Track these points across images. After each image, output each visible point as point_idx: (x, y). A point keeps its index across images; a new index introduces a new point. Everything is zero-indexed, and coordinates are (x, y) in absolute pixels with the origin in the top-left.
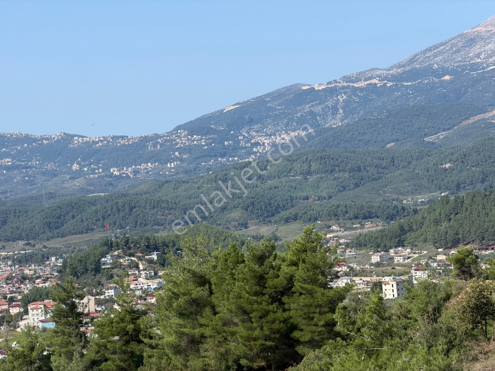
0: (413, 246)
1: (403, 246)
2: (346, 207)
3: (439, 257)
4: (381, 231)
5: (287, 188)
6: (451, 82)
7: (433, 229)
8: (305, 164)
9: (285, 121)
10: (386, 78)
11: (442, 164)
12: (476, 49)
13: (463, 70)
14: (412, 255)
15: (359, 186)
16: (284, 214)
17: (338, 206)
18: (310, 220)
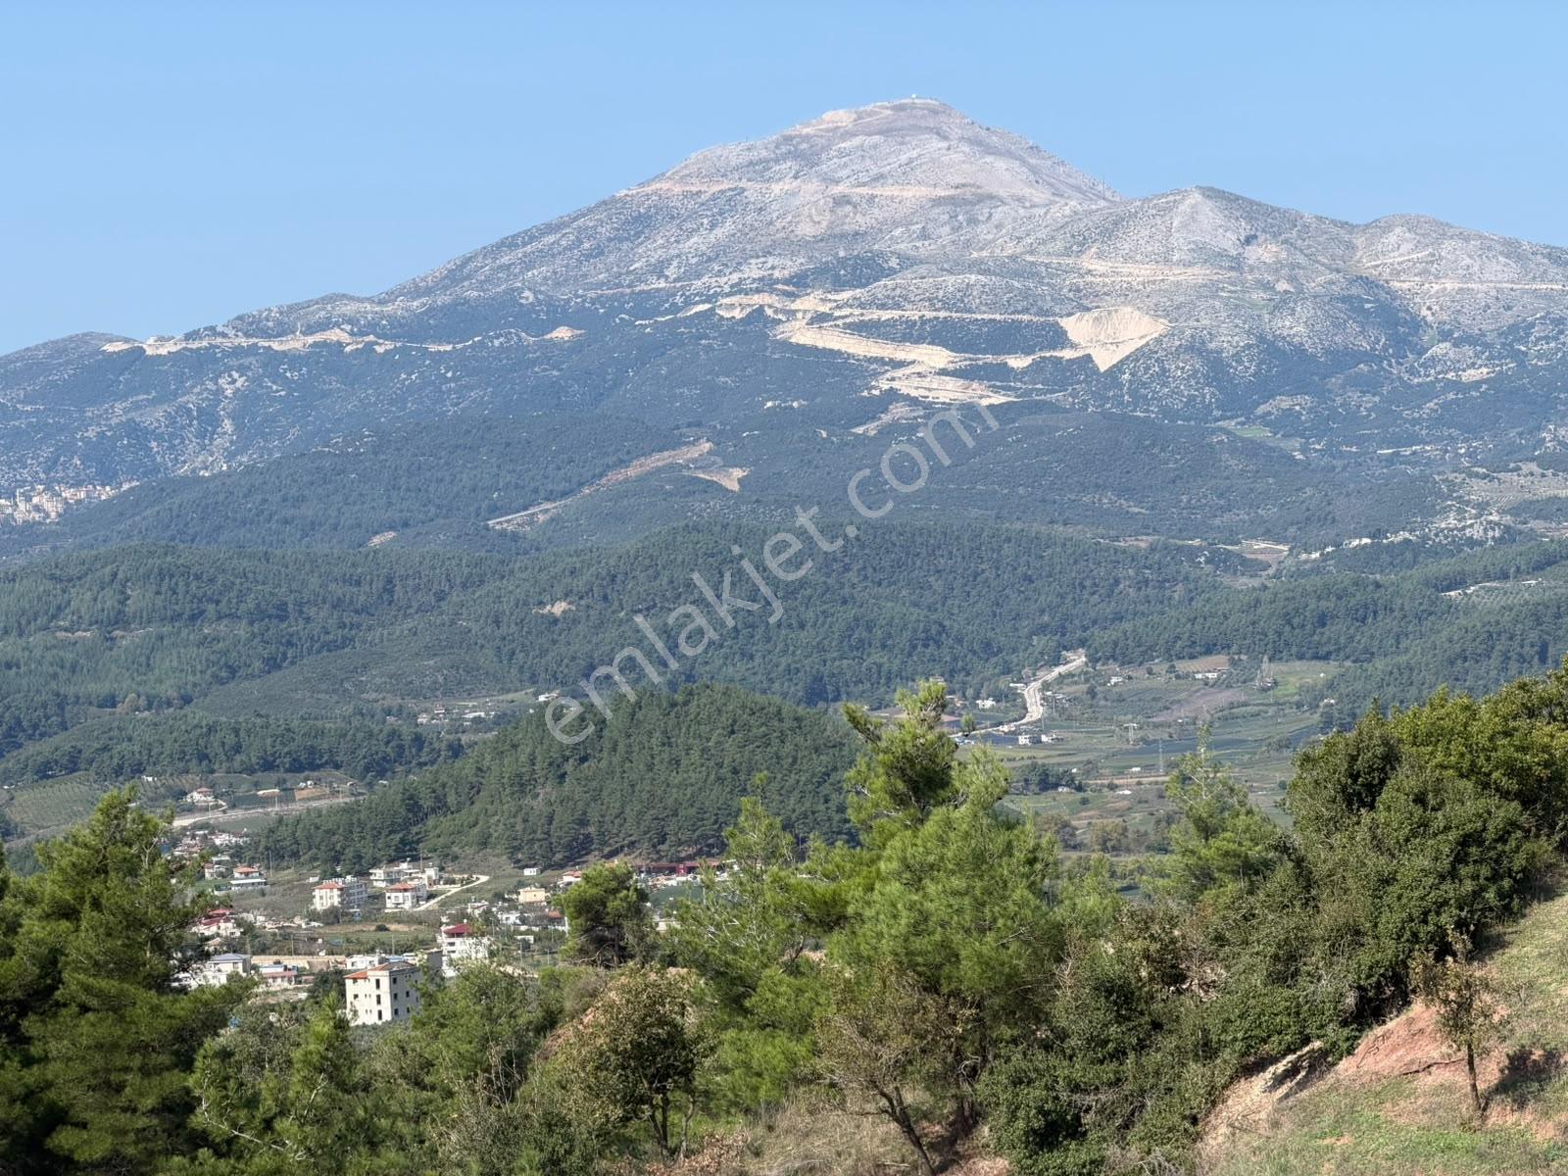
0: (446, 859)
1: (415, 859)
2: (236, 732)
3: (527, 896)
4: (347, 810)
5: (46, 668)
6: (575, 347)
7: (509, 806)
8: (108, 592)
9: (46, 452)
10: (372, 327)
11: (541, 604)
12: (652, 249)
13: (612, 313)
14: (441, 887)
15: (279, 667)
16: (36, 750)
17: (211, 729)
18: (118, 771)
